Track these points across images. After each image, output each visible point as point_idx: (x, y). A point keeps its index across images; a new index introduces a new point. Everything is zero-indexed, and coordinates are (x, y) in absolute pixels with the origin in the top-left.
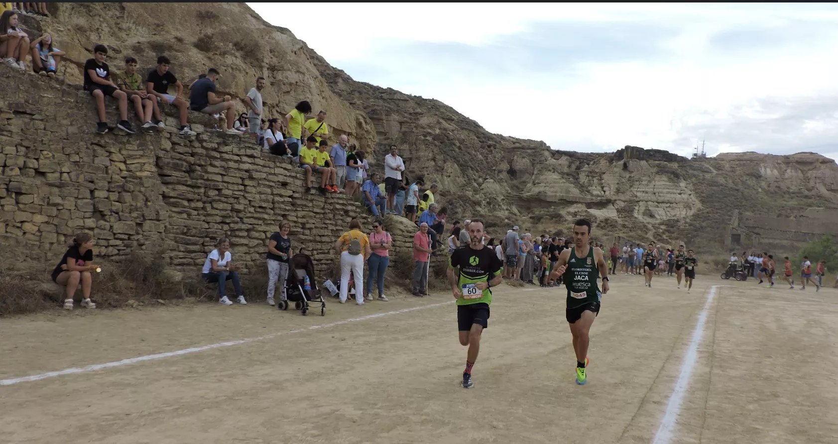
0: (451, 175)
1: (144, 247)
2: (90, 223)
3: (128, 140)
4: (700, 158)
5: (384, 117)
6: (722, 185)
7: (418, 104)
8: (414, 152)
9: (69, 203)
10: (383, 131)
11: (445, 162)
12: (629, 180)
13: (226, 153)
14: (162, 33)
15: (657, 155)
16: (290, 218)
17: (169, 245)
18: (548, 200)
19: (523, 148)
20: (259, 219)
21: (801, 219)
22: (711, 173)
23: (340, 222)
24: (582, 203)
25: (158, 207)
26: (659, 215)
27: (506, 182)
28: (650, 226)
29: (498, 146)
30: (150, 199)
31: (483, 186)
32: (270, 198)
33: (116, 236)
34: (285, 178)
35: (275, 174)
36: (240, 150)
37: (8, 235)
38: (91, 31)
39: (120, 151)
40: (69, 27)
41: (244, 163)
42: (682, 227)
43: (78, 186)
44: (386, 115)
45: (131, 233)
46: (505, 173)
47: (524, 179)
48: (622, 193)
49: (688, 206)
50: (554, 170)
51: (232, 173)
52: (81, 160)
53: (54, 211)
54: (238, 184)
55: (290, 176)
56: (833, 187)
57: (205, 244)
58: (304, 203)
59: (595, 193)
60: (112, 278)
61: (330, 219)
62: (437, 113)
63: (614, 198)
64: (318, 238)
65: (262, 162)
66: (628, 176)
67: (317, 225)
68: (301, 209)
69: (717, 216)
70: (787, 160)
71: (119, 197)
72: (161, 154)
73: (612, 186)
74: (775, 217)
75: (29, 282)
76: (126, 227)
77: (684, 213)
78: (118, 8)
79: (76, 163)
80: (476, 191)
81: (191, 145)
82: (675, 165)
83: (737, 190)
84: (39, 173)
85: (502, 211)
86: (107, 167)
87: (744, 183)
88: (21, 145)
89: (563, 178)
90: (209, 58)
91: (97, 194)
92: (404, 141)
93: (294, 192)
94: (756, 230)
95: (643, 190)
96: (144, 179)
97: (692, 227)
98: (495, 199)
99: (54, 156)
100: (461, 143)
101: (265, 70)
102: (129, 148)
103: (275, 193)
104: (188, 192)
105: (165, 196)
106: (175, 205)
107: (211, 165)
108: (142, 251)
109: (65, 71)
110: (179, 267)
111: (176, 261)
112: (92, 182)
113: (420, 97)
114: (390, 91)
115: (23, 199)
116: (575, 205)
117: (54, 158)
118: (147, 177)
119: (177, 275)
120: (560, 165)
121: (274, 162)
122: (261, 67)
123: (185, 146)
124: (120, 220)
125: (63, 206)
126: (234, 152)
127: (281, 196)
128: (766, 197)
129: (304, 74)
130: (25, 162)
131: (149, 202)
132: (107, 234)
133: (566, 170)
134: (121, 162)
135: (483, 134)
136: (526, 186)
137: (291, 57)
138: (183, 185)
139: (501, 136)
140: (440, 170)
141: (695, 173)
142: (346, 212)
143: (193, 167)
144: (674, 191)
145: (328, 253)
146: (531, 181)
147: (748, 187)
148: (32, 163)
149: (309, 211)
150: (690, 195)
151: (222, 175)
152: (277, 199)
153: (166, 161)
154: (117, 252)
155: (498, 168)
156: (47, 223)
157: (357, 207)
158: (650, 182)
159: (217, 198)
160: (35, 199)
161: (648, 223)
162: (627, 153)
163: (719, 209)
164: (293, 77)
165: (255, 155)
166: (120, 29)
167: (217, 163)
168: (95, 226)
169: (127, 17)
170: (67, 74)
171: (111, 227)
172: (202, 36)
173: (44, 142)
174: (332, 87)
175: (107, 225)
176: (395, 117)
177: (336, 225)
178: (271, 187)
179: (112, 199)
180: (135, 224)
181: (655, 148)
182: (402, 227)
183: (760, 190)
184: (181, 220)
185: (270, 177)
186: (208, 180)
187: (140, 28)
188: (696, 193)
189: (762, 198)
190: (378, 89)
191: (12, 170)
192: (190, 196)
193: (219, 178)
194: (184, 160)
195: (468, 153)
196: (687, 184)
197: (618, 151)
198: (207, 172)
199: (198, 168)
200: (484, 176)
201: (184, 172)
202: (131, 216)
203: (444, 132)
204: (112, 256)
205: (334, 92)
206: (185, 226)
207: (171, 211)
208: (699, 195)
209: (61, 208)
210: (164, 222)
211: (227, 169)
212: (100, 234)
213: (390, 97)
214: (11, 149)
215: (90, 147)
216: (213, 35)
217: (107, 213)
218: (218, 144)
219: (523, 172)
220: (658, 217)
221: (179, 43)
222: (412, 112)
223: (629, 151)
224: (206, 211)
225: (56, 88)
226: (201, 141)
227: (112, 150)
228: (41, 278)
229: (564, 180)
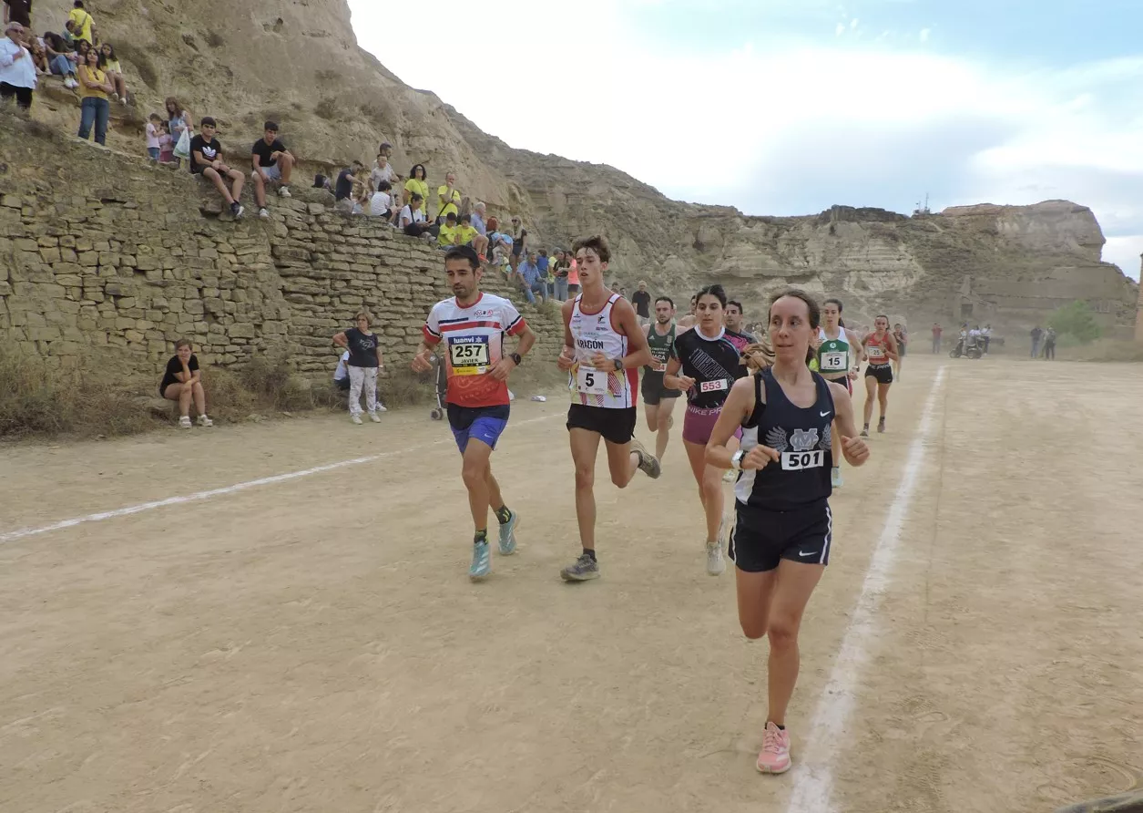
0: (628, 252)
1: (265, 352)
2: (202, 326)
3: (236, 227)
4: (923, 216)
5: (547, 189)
6: (950, 246)
7: (587, 171)
8: (584, 228)
9: (176, 305)
10: (546, 205)
11: (620, 238)
12: (837, 247)
13: (352, 236)
14: (279, 99)
15: (871, 214)
17: (294, 348)
18: (742, 275)
19: (709, 216)
20: (397, 313)
21: (1047, 281)
22: (937, 232)
24: (781, 277)
25: (278, 305)
26: (874, 287)
27: (692, 257)
28: (863, 300)
29: (681, 215)
30: (268, 296)
31: (665, 264)
32: (408, 287)
33: (233, 341)
34: (424, 262)
35: (411, 259)
36: (368, 232)
37: (111, 345)
39: (229, 240)
41: (375, 246)
42: (901, 299)
43: (183, 283)
44: (549, 186)
45: (250, 337)
46: (690, 247)
47: (712, 253)
48: (829, 263)
49: (908, 274)
50: (748, 240)
51: (361, 259)
52: (185, 253)
53: (159, 315)
54: (369, 273)
55: (430, 260)
56: (1087, 241)
59: (797, 264)
60: (231, 390)
62: (609, 180)
63: (819, 269)
65: (394, 245)
66: (835, 242)
69: (944, 284)
70: (1029, 211)
71: (232, 295)
72: (276, 241)
73: (817, 254)
74: (1015, 281)
75: (136, 399)
76: (243, 330)
77: (903, 283)
78: (225, 74)
79: (179, 257)
80: (657, 270)
81: (310, 229)
82: (893, 226)
83: (968, 251)
84: (139, 272)
86: (214, 261)
87: (976, 242)
88: (114, 239)
89: (758, 249)
90: (332, 126)
91: (206, 292)
92: (571, 217)
93: (435, 279)
94: (992, 298)
95: (854, 257)
96: (258, 272)
97: (912, 299)
99: (153, 250)
100: (637, 215)
101: (398, 136)
102: (238, 236)
103: (413, 281)
104: (312, 285)
105: (285, 292)
106: (298, 301)
107: (336, 251)
108: (264, 357)
110: (307, 374)
111: (304, 367)
112: (199, 279)
113: (588, 163)
114: (553, 158)
115: (122, 302)
116: (773, 280)
117: (152, 253)
118: (262, 270)
119: (304, 383)
120: (755, 233)
121: (410, 244)
122: (394, 134)
123: (303, 230)
124: (235, 322)
125: (168, 308)
126: (361, 235)
127: (421, 284)
128: (1004, 258)
129: (443, 138)
130: (120, 259)
131: (268, 299)
132: (222, 339)
133: (761, 239)
134: (230, 253)
135: (664, 202)
136: (714, 260)
137: (428, 119)
138: (306, 277)
139: (684, 203)
141: (918, 233)
143: (315, 255)
144: (893, 256)
146: (721, 256)
147: (982, 246)
148: (129, 261)
150: (911, 260)
151: (349, 263)
152: (416, 287)
153: (284, 249)
154: (235, 359)
155: (683, 241)
156: (152, 329)
157: (511, 293)
158: (862, 247)
159: (347, 290)
160: (137, 302)
161: (862, 296)
162: (835, 215)
163: (944, 275)
164: (431, 143)
165: (387, 237)
166: (228, 98)
167: (343, 249)
168: (207, 330)
169: (235, 83)
171: (226, 331)
172: (323, 100)
173: (140, 235)
174: (482, 156)
175: (222, 329)
176: (560, 188)
178: (408, 274)
179: (223, 297)
180: (253, 326)
181: (869, 206)
183: (996, 249)
184: (305, 319)
185: (407, 263)
186: (333, 269)
187: (251, 96)
188: (918, 257)
189: (999, 259)
190: (539, 156)
191: (107, 269)
192: (314, 289)
193: (346, 266)
194: (304, 247)
195: (647, 226)
196: (908, 247)
197: (823, 212)
198: (332, 260)
199: (321, 256)
200: (666, 252)
201: (306, 261)
202: (248, 318)
203: (618, 202)
204: (230, 364)
205: (485, 162)
206: (311, 326)
207: (293, 308)
208: (920, 258)
209: (167, 311)
210: (286, 321)
211: (354, 255)
212: (214, 339)
213: (553, 165)
214: (103, 245)
215: (193, 237)
216: (336, 98)
217: (220, 314)
218: (343, 226)
219: (710, 244)
220: (872, 289)
221: (296, 111)
222: (579, 180)
223: (837, 211)
224: (334, 306)
225: (148, 169)
226: (321, 224)
227: (219, 240)
228: (151, 393)
229: (759, 252)
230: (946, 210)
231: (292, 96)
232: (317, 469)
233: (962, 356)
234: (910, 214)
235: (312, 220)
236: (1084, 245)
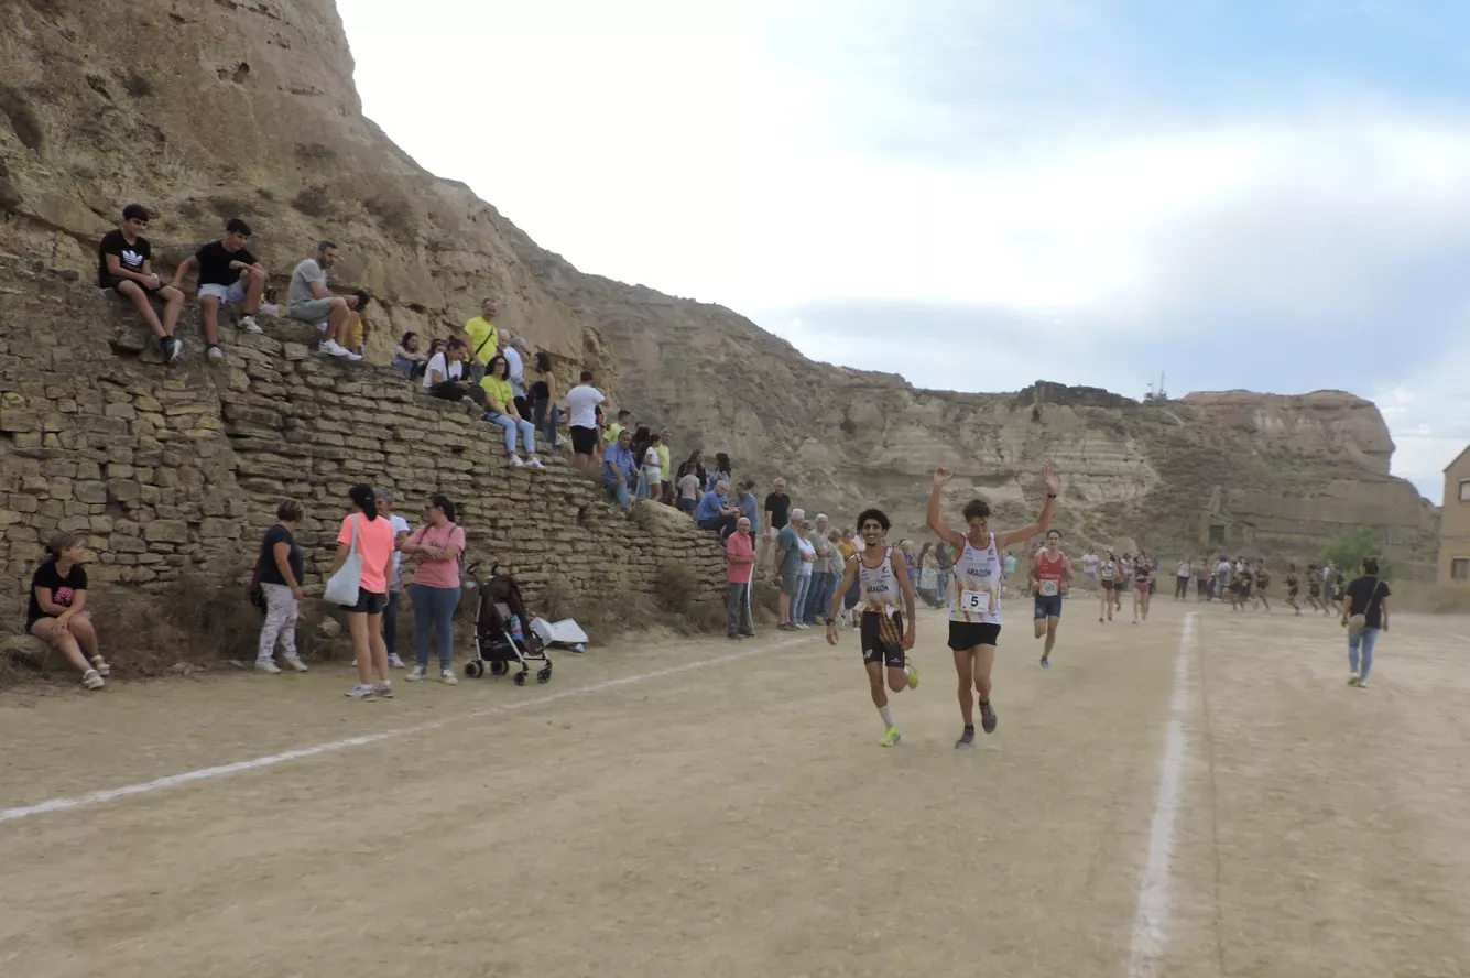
0: (747, 431)
1: (203, 566)
2: (102, 523)
3: (167, 373)
4: (1157, 402)
5: (631, 334)
6: (1193, 445)
8: (683, 394)
9: (61, 488)
10: (630, 357)
11: (736, 409)
12: (1041, 438)
13: (350, 394)
14: (236, 182)
15: (1088, 395)
16: (468, 509)
18: (910, 472)
19: (866, 386)
21: (1322, 499)
22: (1176, 425)
23: (557, 516)
24: (965, 477)
25: (226, 494)
26: (1093, 496)
27: (839, 442)
28: (1076, 514)
29: (824, 382)
30: (212, 479)
31: (801, 449)
32: (433, 474)
33: (151, 547)
34: (459, 439)
35: (440, 432)
36: (375, 390)
38: (104, 178)
39: (153, 391)
40: (61, 170)
41: (385, 412)
42: (1130, 515)
43: (75, 456)
44: (635, 331)
45: (180, 541)
46: (837, 429)
47: (867, 438)
48: (1032, 459)
49: (1139, 481)
50: (919, 423)
51: (361, 430)
52: (81, 409)
53: (32, 503)
54: (373, 450)
55: (472, 437)
56: (1371, 447)
57: (317, 558)
58: (494, 482)
59: (987, 459)
60: (147, 623)
61: (541, 511)
62: (722, 327)
63: (1017, 469)
64: (520, 545)
65: (415, 411)
66: (1040, 431)
67: (520, 522)
68: (488, 494)
69: (1185, 496)
70: (1298, 404)
71: (155, 476)
72: (231, 397)
73: (1015, 448)
74: (1280, 497)
76: (170, 530)
77: (1132, 492)
78: (152, 137)
79: (71, 413)
80: (788, 458)
81: (285, 381)
82: (1117, 414)
83: (1218, 453)
84: (4, 434)
85: (834, 492)
87: (1228, 441)
89: (934, 435)
90: (321, 228)
91: (112, 470)
92: (666, 376)
93: (475, 464)
94: (1250, 519)
95: (1066, 454)
96: (199, 442)
97: (1144, 515)
98: (822, 472)
99: (28, 401)
100: (762, 379)
101: (421, 248)
102: (171, 387)
103: (441, 465)
104: (283, 466)
105: (240, 474)
106: (259, 489)
107: (326, 417)
108: (198, 574)
109: (54, 248)
112: (102, 449)
113: (692, 300)
114: (641, 290)
117: (27, 406)
118: (205, 439)
120: (929, 414)
121: (438, 410)
122: (414, 245)
123: (275, 382)
124: (157, 517)
125: (48, 492)
126: (364, 393)
127: (452, 471)
128: (1264, 465)
131: (212, 484)
132: (132, 542)
133: (938, 422)
134: (156, 412)
135: (797, 361)
136: (872, 448)
137: (467, 227)
138: (274, 453)
139: (830, 365)
140: (728, 423)
141: (1151, 425)
142: (569, 498)
143: (292, 420)
144: (1117, 455)
145: (539, 570)
146: (881, 442)
147: (1237, 448)
149: (503, 497)
150: (1142, 461)
151: (344, 434)
152: (445, 475)
153: (241, 409)
154: (154, 575)
155: (827, 419)
156: (19, 524)
157: (588, 488)
158: (1076, 440)
159: (336, 476)
161: (1075, 509)
162: (1039, 392)
163: (1188, 485)
164: (471, 261)
165: (404, 398)
166: (156, 174)
167: (335, 413)
168: (110, 529)
169: (169, 154)
170: (59, 255)
171: (142, 530)
172: (306, 188)
173: (8, 376)
174: (541, 283)
175: (134, 527)
176: (650, 334)
177: (552, 521)
178: (434, 455)
179: (141, 480)
180: (185, 525)
181: (1085, 384)
182: (667, 522)
183: (1255, 453)
185: (431, 437)
186: (318, 443)
187: (193, 173)
188: (1153, 459)
189: (1258, 467)
190: (620, 286)
192: (287, 473)
193: (338, 440)
194: (273, 408)
195: (776, 395)
196: (1138, 443)
197: (1024, 389)
199: (300, 422)
200: (802, 433)
201: (275, 429)
202: (178, 511)
203: (735, 360)
204: (145, 582)
205: (546, 292)
207: (252, 500)
208: (1156, 461)
209: (45, 496)
210: (241, 519)
211: (352, 424)
212: (121, 543)
213: (642, 301)
215: (95, 383)
216: (326, 186)
217: (132, 504)
218: (336, 379)
219: (867, 426)
220: (1090, 499)
221: (264, 201)
222: (679, 325)
223: (1043, 388)
224: (317, 500)
225: (26, 276)
226: (304, 374)
227: (139, 390)
228: (12, 624)
229: (935, 440)
230: (1190, 395)
231: (258, 178)
232: (289, 755)
233: (1214, 599)
234: (1141, 399)
235: (289, 367)
236: (1368, 452)
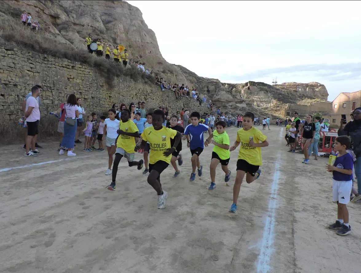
84: (170, 107)
173: (170, 101)
214: (167, 103)
